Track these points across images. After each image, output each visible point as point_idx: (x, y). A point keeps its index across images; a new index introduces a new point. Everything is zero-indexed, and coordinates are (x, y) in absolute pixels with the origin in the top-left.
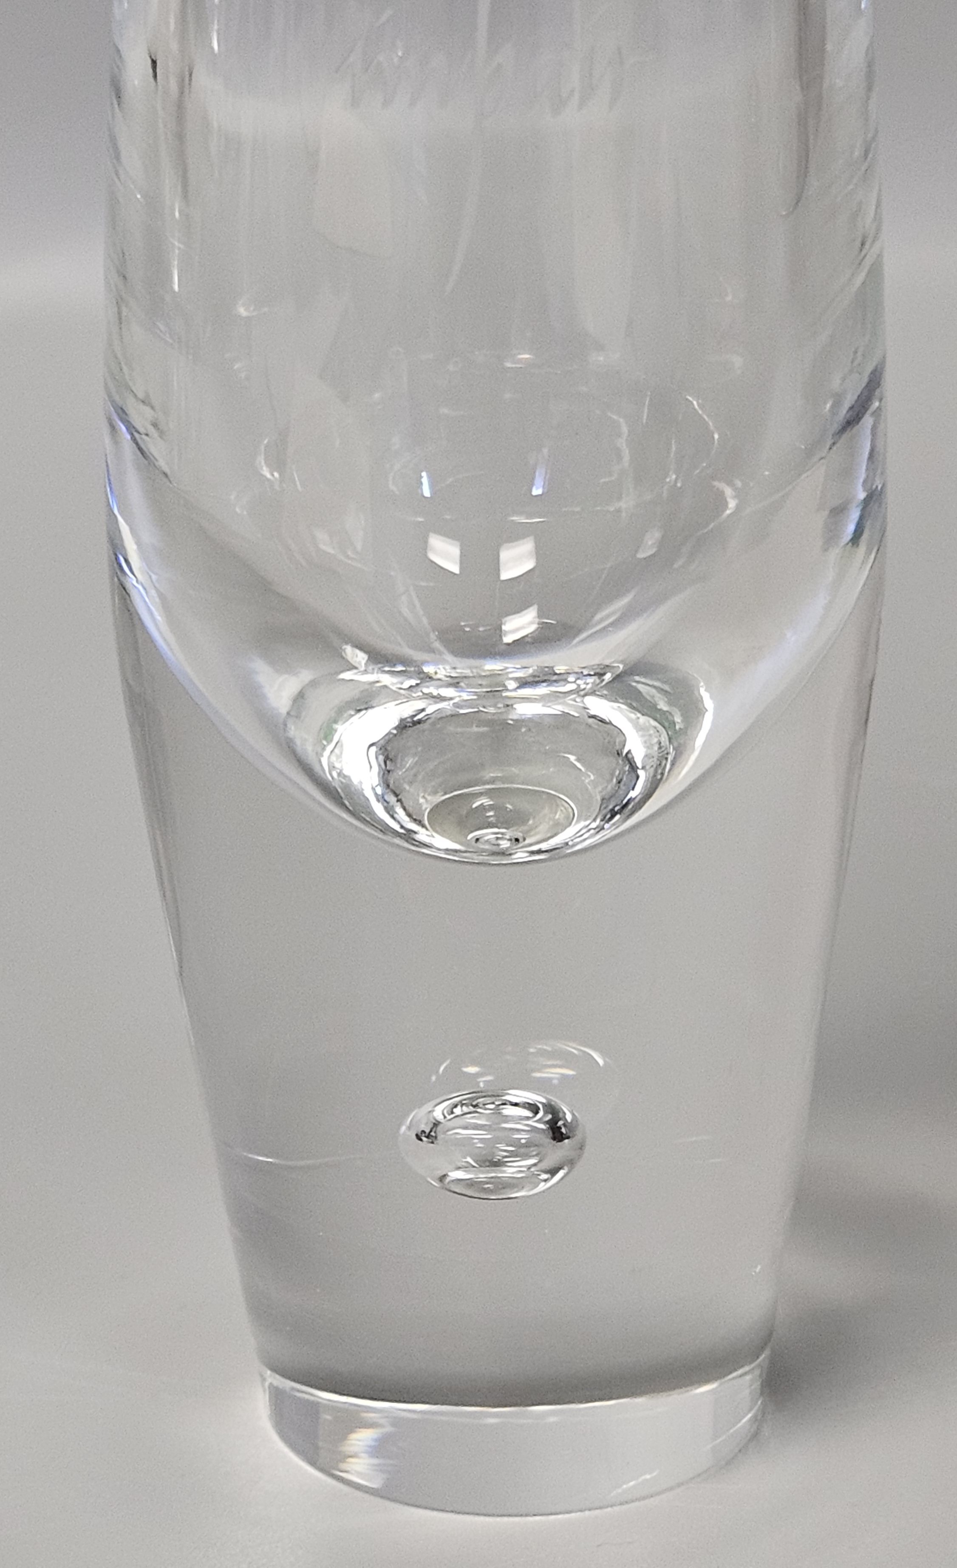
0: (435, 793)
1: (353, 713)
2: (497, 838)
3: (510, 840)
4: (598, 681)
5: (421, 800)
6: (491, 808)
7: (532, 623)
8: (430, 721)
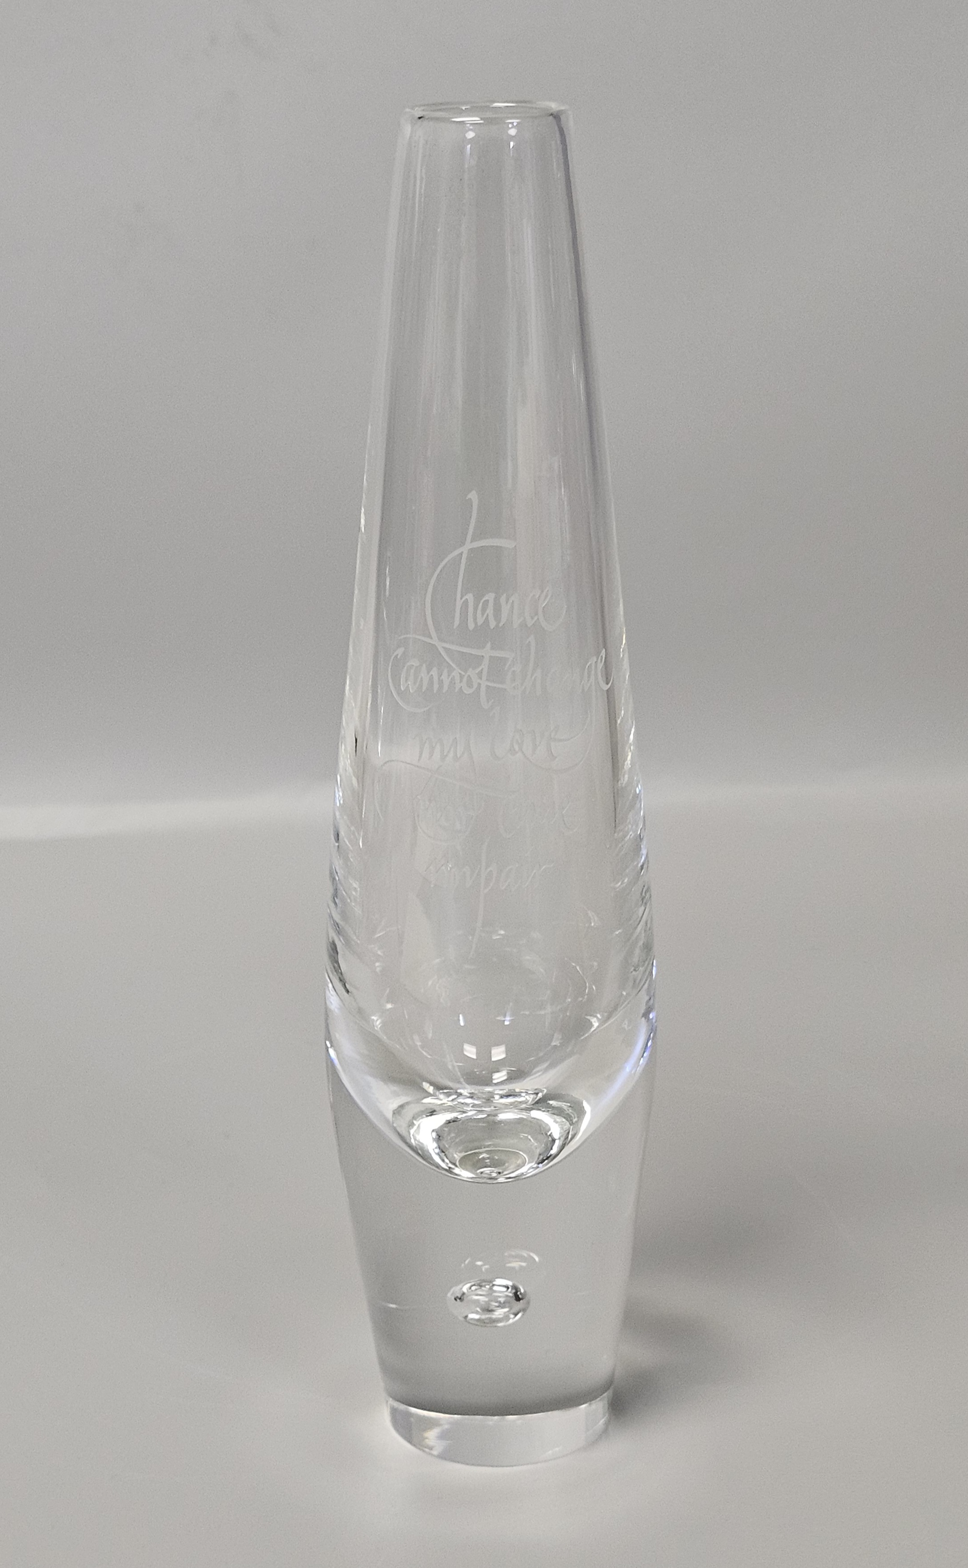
0: (460, 1152)
1: (424, 1116)
2: (491, 1172)
3: (496, 1173)
4: (535, 1097)
5: (455, 1155)
6: (488, 1158)
7: (505, 1075)
8: (461, 1121)
